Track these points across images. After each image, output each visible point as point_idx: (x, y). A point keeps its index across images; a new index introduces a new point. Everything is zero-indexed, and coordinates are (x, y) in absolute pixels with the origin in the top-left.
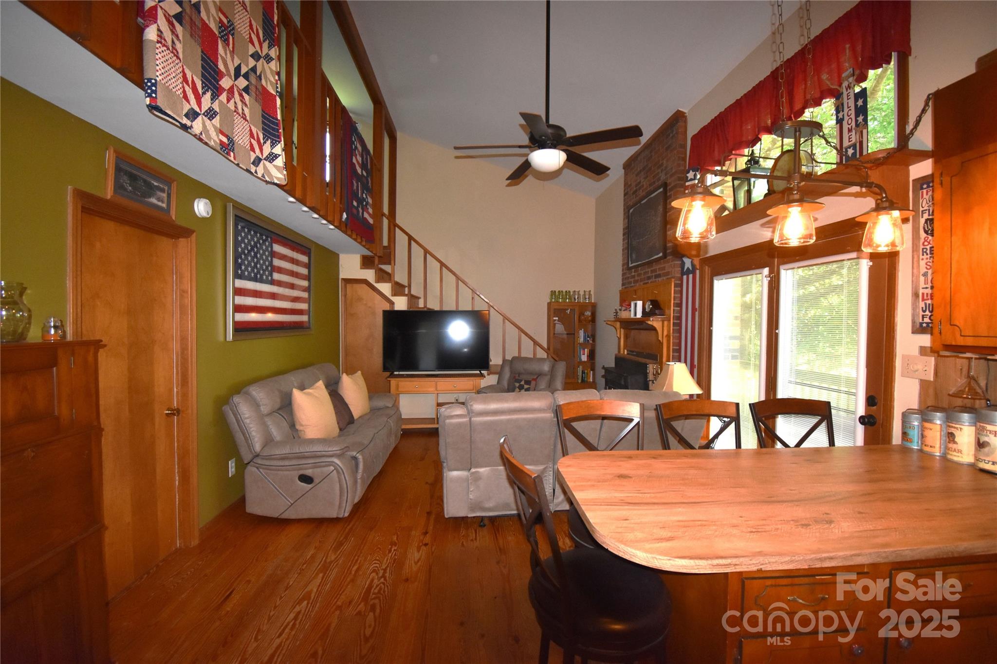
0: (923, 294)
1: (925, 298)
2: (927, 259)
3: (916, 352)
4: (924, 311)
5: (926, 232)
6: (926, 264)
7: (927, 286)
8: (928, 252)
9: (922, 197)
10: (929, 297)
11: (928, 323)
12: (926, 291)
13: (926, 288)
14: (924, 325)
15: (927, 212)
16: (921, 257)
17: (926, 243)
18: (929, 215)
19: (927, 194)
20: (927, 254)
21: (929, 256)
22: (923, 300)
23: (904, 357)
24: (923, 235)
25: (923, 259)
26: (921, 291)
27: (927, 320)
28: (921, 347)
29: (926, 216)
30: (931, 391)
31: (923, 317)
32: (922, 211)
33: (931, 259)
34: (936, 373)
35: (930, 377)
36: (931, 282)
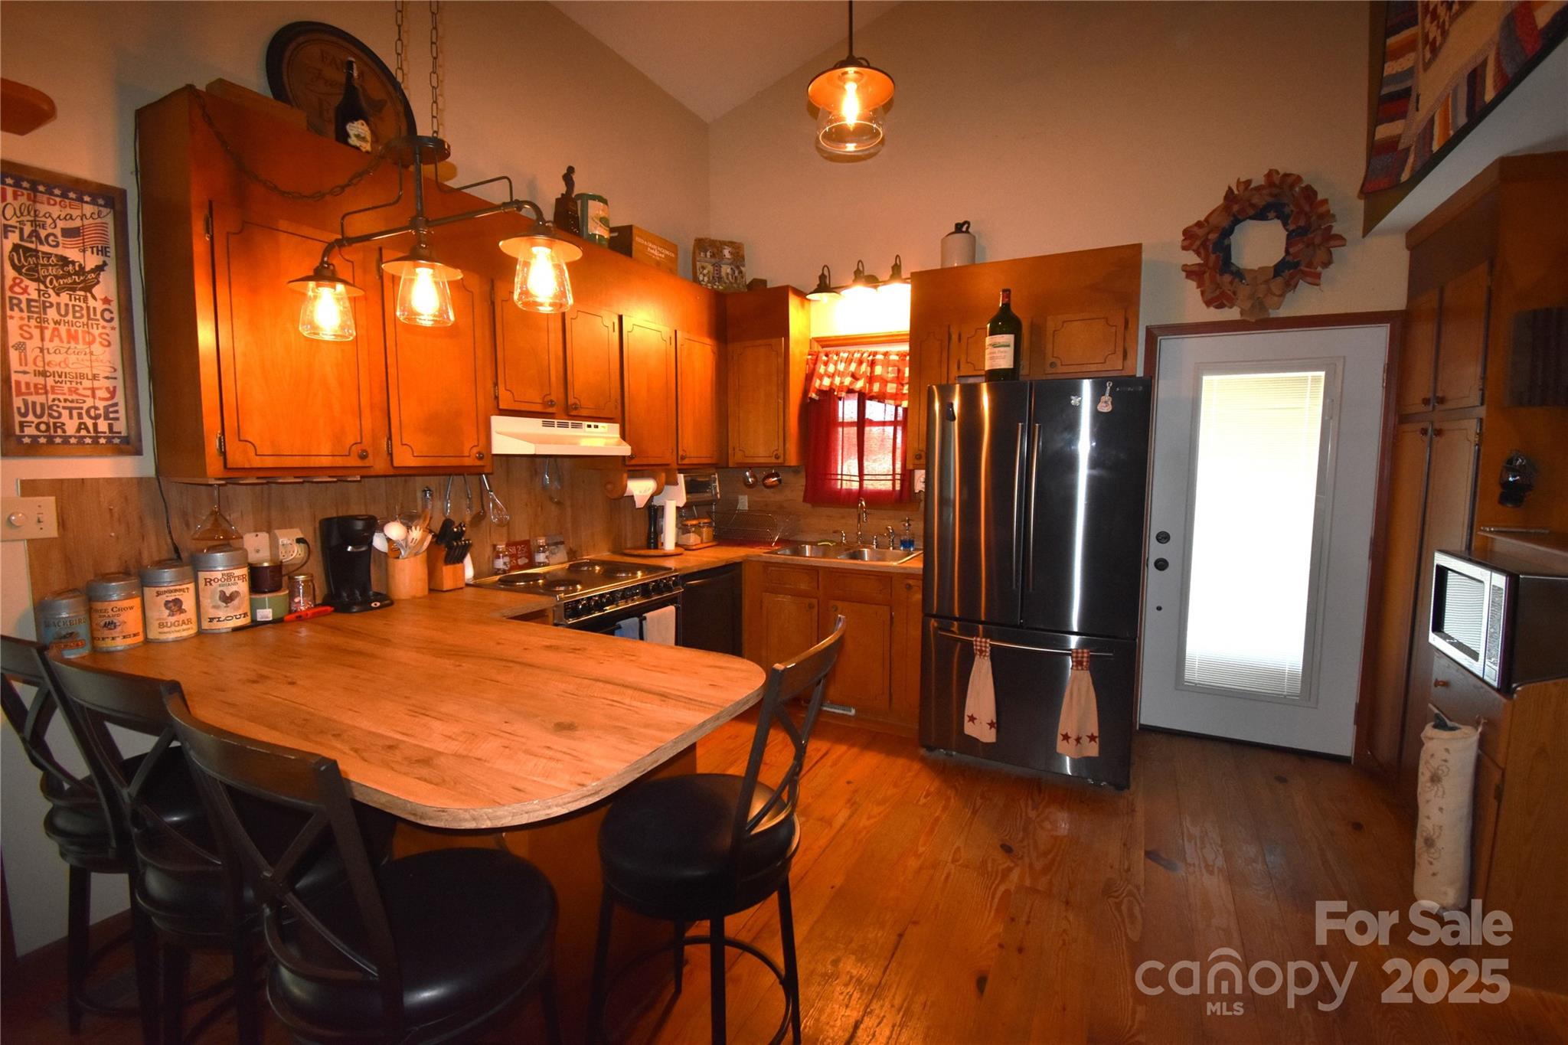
1: (24, 389)
2: (18, 317)
3: (11, 491)
4: (25, 415)
5: (16, 269)
6: (17, 327)
7: (22, 368)
8: (20, 304)
10: (30, 389)
11: (31, 437)
12: (22, 378)
13: (22, 372)
14: (24, 440)
15: (17, 231)
16: (9, 312)
17: (18, 290)
18: (22, 239)
19: (14, 198)
20: (18, 309)
21: (22, 313)
22: (20, 393)
24: (9, 271)
25: (12, 319)
26: (15, 379)
27: (27, 431)
28: (23, 482)
29: (14, 238)
30: (51, 557)
31: (23, 426)
33: (33, 322)
34: (62, 524)
35: (50, 531)
36: (34, 363)
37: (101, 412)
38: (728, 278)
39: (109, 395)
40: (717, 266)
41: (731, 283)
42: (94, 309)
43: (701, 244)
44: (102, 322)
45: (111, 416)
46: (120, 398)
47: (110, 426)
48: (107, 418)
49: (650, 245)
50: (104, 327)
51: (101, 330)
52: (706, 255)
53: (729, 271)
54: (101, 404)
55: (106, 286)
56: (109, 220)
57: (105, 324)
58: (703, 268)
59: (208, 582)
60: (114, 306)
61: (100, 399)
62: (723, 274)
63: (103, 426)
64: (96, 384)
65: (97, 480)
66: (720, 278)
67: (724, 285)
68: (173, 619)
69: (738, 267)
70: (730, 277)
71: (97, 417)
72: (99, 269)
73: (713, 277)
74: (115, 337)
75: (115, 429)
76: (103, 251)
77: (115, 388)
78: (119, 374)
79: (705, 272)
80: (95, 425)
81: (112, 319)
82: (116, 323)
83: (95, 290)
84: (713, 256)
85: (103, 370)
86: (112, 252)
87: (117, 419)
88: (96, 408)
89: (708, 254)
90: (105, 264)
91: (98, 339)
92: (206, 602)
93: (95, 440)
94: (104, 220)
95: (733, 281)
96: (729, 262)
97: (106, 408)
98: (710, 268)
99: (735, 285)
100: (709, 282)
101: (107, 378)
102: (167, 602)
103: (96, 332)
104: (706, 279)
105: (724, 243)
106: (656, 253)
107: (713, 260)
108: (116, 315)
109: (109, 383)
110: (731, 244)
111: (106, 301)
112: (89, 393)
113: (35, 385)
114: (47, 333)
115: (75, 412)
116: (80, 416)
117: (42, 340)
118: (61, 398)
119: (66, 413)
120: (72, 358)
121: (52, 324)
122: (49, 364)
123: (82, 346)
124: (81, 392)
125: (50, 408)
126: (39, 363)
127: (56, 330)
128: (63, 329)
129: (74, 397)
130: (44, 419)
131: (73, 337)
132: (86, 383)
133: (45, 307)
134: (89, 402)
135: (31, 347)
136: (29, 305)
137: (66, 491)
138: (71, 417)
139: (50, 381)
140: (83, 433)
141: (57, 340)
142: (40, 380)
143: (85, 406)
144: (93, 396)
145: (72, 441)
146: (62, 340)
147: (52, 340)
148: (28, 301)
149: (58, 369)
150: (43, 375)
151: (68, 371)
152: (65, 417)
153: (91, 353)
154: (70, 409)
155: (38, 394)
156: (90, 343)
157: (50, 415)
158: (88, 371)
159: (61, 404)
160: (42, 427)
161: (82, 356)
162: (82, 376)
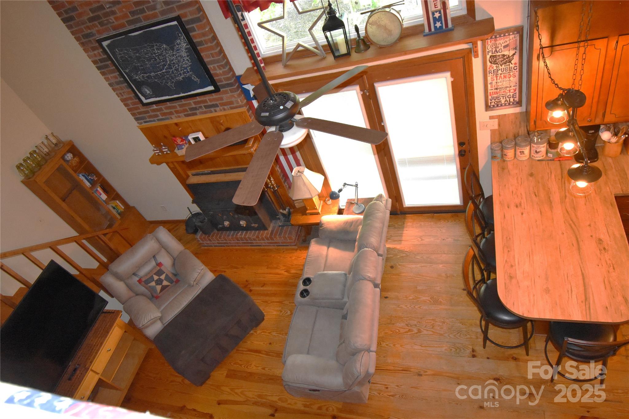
0: (490, 93)
1: (491, 94)
2: (492, 76)
3: (487, 119)
4: (492, 100)
5: (491, 62)
6: (491, 78)
7: (492, 89)
8: (492, 72)
9: (488, 43)
10: (494, 93)
12: (491, 91)
14: (492, 106)
15: (491, 52)
16: (488, 75)
17: (491, 68)
18: (492, 54)
19: (491, 42)
20: (492, 73)
23: (480, 122)
24: (489, 64)
25: (489, 76)
26: (489, 91)
27: (493, 104)
28: (490, 116)
29: (490, 54)
30: (497, 134)
31: (491, 103)
32: (488, 51)
33: (495, 76)
34: (499, 125)
35: (496, 127)
36: (495, 87)
37: (512, 96)
39: (514, 91)
42: (512, 67)
44: (514, 70)
45: (514, 96)
46: (517, 91)
47: (514, 99)
48: (513, 97)
50: (514, 72)
51: (513, 73)
54: (511, 94)
55: (516, 59)
56: (518, 38)
57: (515, 71)
59: (533, 147)
60: (518, 65)
61: (512, 92)
63: (512, 100)
64: (511, 88)
65: (509, 114)
68: (521, 156)
71: (510, 98)
72: (514, 54)
74: (517, 74)
75: (515, 100)
76: (515, 48)
77: (516, 89)
78: (518, 85)
80: (510, 100)
81: (517, 69)
82: (518, 70)
83: (512, 62)
85: (512, 84)
86: (518, 48)
87: (516, 97)
88: (510, 95)
90: (516, 52)
91: (512, 76)
92: (532, 151)
93: (509, 104)
94: (516, 38)
97: (513, 95)
101: (514, 86)
102: (520, 152)
103: (511, 74)
108: (518, 67)
109: (514, 88)
111: (515, 64)
112: (508, 91)
113: (495, 92)
114: (498, 78)
115: (504, 97)
116: (506, 98)
117: (497, 80)
118: (501, 94)
119: (502, 98)
120: (504, 83)
121: (499, 75)
122: (498, 86)
123: (507, 79)
124: (506, 91)
125: (498, 97)
126: (496, 86)
127: (501, 76)
128: (502, 76)
129: (505, 93)
130: (496, 100)
131: (505, 77)
132: (508, 89)
133: (498, 71)
134: (508, 94)
135: (494, 83)
136: (494, 72)
137: (500, 118)
138: (503, 99)
139: (498, 90)
140: (506, 102)
141: (500, 79)
142: (496, 91)
143: (507, 95)
144: (510, 92)
145: (503, 105)
146: (502, 79)
147: (499, 79)
148: (494, 70)
149: (501, 87)
150: (497, 89)
151: (503, 86)
152: (502, 99)
153: (510, 80)
154: (503, 97)
155: (495, 94)
156: (510, 77)
157: (498, 99)
158: (509, 86)
159: (501, 96)
160: (496, 102)
161: (507, 82)
162: (507, 87)
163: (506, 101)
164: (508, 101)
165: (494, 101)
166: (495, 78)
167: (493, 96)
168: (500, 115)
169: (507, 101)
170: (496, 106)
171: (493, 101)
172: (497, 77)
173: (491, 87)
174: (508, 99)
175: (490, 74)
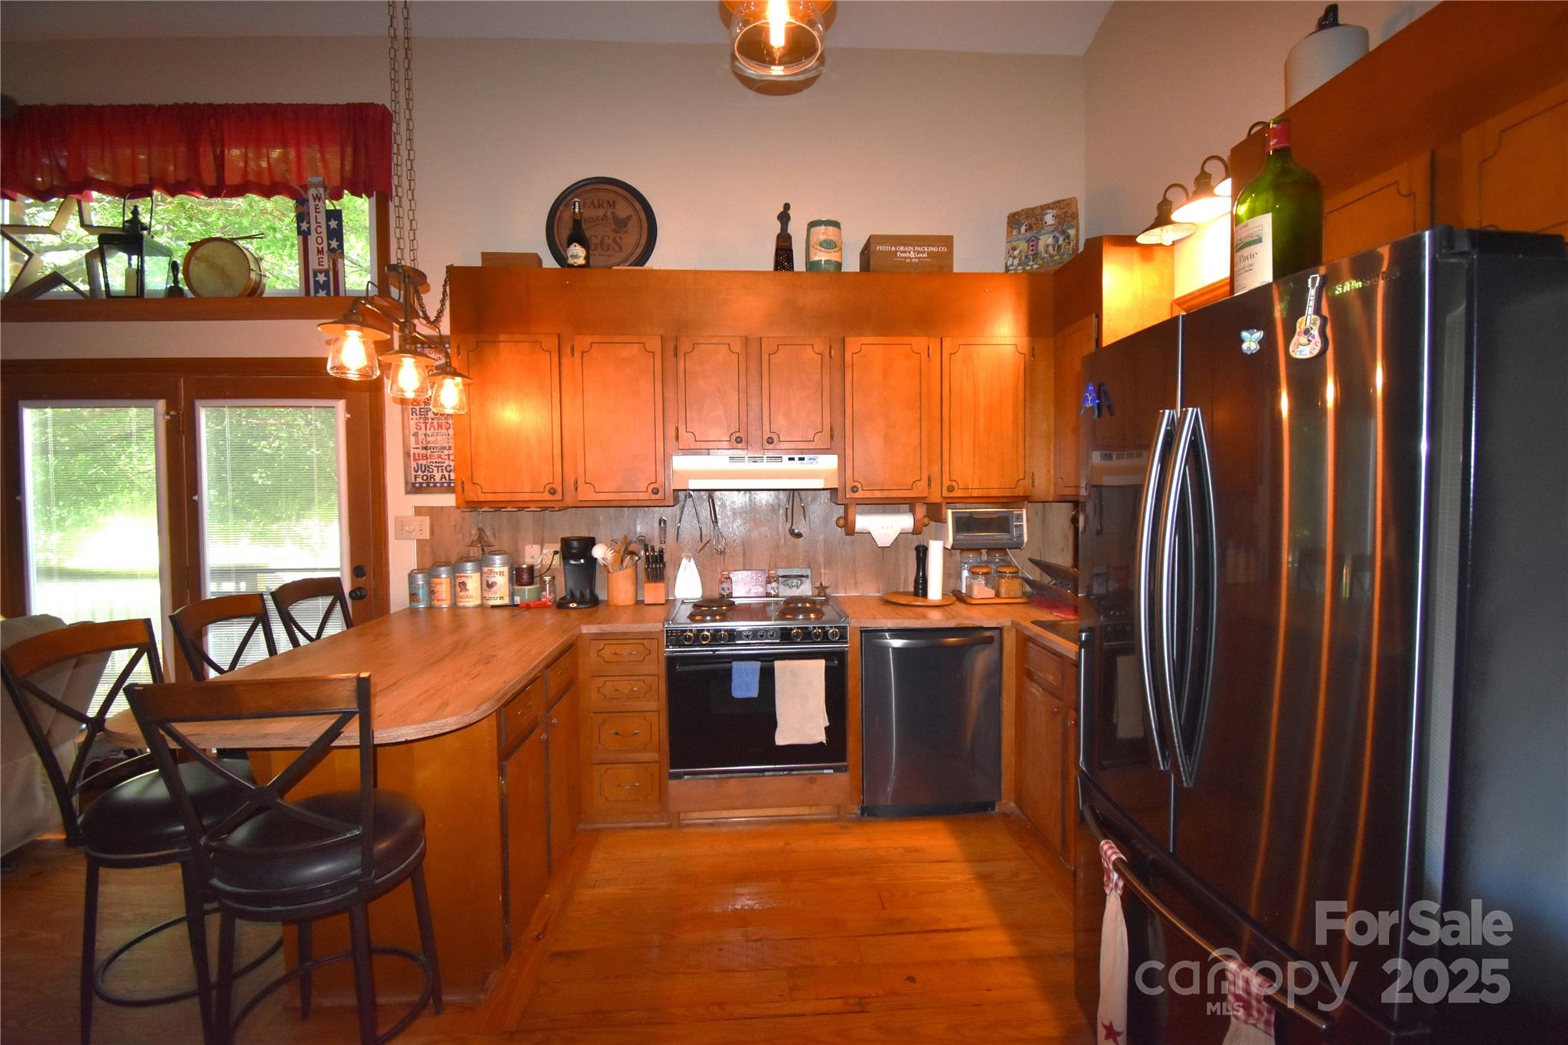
0: (414, 454)
1: (417, 458)
2: (417, 419)
3: (411, 512)
4: (417, 471)
6: (416, 424)
7: (418, 446)
8: (418, 412)
10: (421, 457)
11: (421, 483)
12: (417, 451)
13: (418, 448)
14: (417, 485)
16: (411, 416)
17: (415, 404)
20: (417, 415)
21: (418, 417)
22: (415, 460)
23: (396, 518)
25: (412, 419)
26: (412, 451)
27: (419, 480)
28: (415, 507)
30: (428, 549)
31: (416, 477)
33: (422, 420)
34: (432, 532)
35: (427, 536)
36: (422, 443)
37: (452, 468)
38: (1047, 252)
40: (1033, 242)
41: (1051, 256)
43: (1014, 220)
49: (902, 248)
52: (1020, 231)
53: (1050, 241)
54: (452, 463)
58: (1014, 249)
61: (452, 460)
62: (1041, 248)
63: (453, 476)
64: (450, 452)
65: (449, 507)
66: (1036, 255)
67: (1040, 262)
68: (465, 595)
69: (1063, 232)
70: (1051, 248)
71: (450, 472)
73: (1026, 256)
79: (1016, 253)
80: (449, 475)
84: (1030, 228)
88: (450, 466)
89: (1023, 229)
91: (452, 426)
93: (449, 484)
95: (1055, 253)
96: (1052, 229)
98: (1023, 246)
99: (1057, 258)
100: (1019, 265)
103: (450, 422)
104: (1016, 262)
105: (1044, 208)
106: (912, 255)
107: (1029, 235)
110: (1056, 205)
112: (446, 457)
113: (422, 455)
114: (428, 425)
115: (440, 469)
116: (442, 472)
117: (426, 429)
118: (434, 461)
119: (435, 469)
120: (439, 438)
121: (430, 421)
122: (428, 443)
123: (444, 431)
124: (443, 457)
125: (428, 467)
126: (425, 443)
127: (432, 423)
128: (435, 422)
129: (440, 460)
130: (426, 473)
131: (440, 426)
132: (446, 452)
133: (428, 411)
134: (447, 463)
135: (421, 433)
136: (420, 411)
137: (434, 513)
138: (438, 472)
139: (429, 452)
140: (444, 480)
141: (432, 429)
142: (424, 452)
143: (445, 465)
144: (449, 459)
145: (438, 485)
146: (435, 429)
147: (430, 429)
148: (420, 409)
149: (433, 445)
150: (426, 448)
151: (437, 445)
152: (435, 473)
153: (449, 435)
154: (438, 467)
155: (423, 459)
156: (448, 429)
157: (428, 471)
158: (446, 445)
159: (434, 465)
160: (425, 478)
161: (444, 437)
162: (444, 448)
163: (443, 477)
164: (447, 478)
165: (422, 474)
166: (423, 426)
167: (420, 462)
168: (432, 507)
169: (445, 478)
170: (424, 485)
171: (420, 473)
172: (426, 423)
173: (417, 442)
174: (446, 474)
175: (414, 416)
